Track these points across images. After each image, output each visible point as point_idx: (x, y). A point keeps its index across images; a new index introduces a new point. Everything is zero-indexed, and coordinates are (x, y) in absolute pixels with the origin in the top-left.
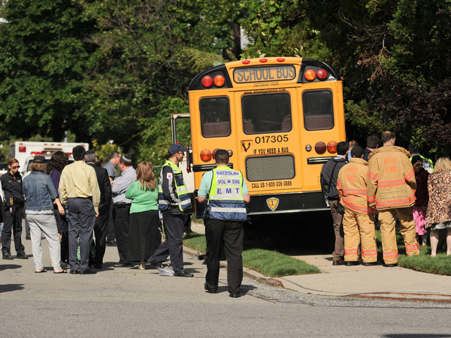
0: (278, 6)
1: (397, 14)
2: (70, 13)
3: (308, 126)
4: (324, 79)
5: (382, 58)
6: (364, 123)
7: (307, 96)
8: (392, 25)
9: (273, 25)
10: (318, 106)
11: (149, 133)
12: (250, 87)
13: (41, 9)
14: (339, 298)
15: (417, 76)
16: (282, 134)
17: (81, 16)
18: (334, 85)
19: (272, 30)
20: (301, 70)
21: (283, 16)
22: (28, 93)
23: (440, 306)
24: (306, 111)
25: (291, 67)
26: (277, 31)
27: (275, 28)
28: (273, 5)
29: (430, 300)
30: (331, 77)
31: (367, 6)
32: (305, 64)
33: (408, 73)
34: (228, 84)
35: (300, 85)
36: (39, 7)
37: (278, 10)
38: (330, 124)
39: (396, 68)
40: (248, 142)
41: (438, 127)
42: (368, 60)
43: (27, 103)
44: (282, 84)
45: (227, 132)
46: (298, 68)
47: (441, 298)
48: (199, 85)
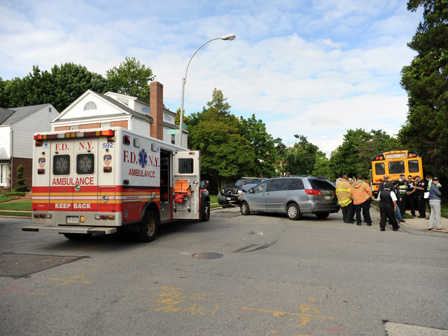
1: (440, 136)
3: (410, 171)
4: (415, 157)
5: (435, 151)
7: (409, 162)
8: (438, 140)
10: (413, 167)
12: (391, 160)
14: (421, 230)
18: (419, 159)
20: (408, 155)
24: (409, 167)
25: (404, 154)
30: (418, 156)
31: (429, 136)
32: (409, 153)
33: (445, 154)
34: (384, 159)
35: (407, 159)
38: (418, 171)
39: (440, 153)
42: (430, 152)
44: (401, 159)
48: (375, 160)
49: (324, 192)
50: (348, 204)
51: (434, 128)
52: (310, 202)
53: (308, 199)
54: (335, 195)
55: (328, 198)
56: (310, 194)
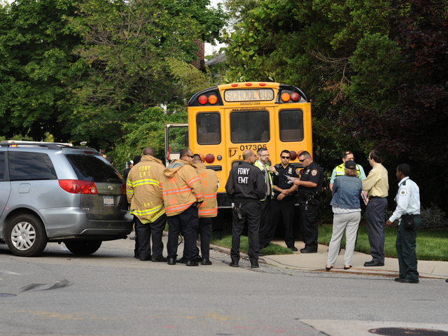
0: (256, 38)
1: (356, 52)
2: (54, 27)
3: (282, 138)
4: (296, 101)
5: (343, 86)
6: (325, 137)
7: (282, 114)
8: (352, 60)
9: (251, 53)
10: (290, 123)
11: (131, 136)
12: (238, 106)
13: (28, 22)
14: (311, 272)
15: (371, 101)
16: (262, 144)
17: (64, 30)
18: (305, 107)
19: (251, 57)
20: (278, 93)
21: (259, 46)
22: (14, 96)
23: (388, 278)
24: (281, 127)
25: (271, 91)
26: (254, 58)
27: (253, 56)
28: (252, 36)
29: (380, 274)
30: (302, 99)
31: (331, 43)
32: (282, 88)
33: (364, 98)
34: (220, 102)
35: (277, 105)
36: (27, 20)
37: (255, 40)
38: (301, 137)
39: (354, 94)
40: (234, 150)
41: (386, 142)
42: (331, 87)
43: (13, 106)
44: (262, 104)
45: (219, 141)
46: (276, 92)
47: (388, 273)
48: (196, 103)
49: (100, 186)
50: (157, 217)
51: (343, 25)
52: (72, 210)
53: (67, 204)
54: (124, 196)
55: (109, 201)
56: (71, 191)
